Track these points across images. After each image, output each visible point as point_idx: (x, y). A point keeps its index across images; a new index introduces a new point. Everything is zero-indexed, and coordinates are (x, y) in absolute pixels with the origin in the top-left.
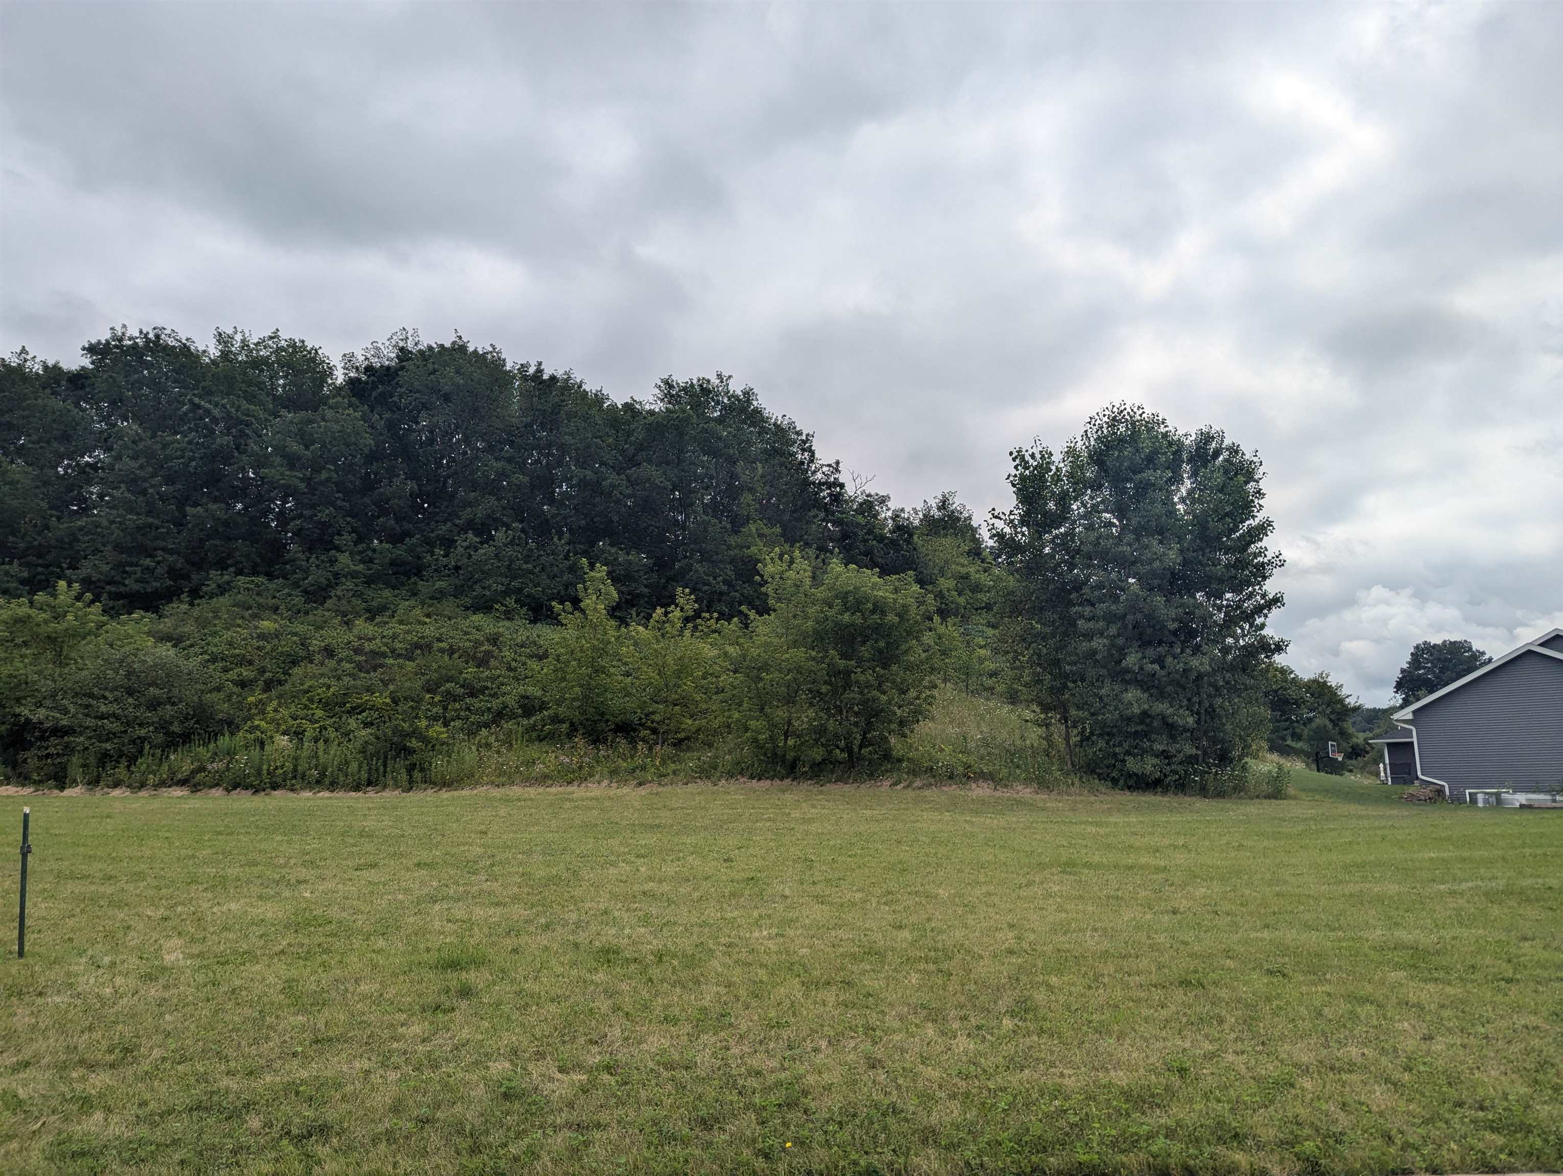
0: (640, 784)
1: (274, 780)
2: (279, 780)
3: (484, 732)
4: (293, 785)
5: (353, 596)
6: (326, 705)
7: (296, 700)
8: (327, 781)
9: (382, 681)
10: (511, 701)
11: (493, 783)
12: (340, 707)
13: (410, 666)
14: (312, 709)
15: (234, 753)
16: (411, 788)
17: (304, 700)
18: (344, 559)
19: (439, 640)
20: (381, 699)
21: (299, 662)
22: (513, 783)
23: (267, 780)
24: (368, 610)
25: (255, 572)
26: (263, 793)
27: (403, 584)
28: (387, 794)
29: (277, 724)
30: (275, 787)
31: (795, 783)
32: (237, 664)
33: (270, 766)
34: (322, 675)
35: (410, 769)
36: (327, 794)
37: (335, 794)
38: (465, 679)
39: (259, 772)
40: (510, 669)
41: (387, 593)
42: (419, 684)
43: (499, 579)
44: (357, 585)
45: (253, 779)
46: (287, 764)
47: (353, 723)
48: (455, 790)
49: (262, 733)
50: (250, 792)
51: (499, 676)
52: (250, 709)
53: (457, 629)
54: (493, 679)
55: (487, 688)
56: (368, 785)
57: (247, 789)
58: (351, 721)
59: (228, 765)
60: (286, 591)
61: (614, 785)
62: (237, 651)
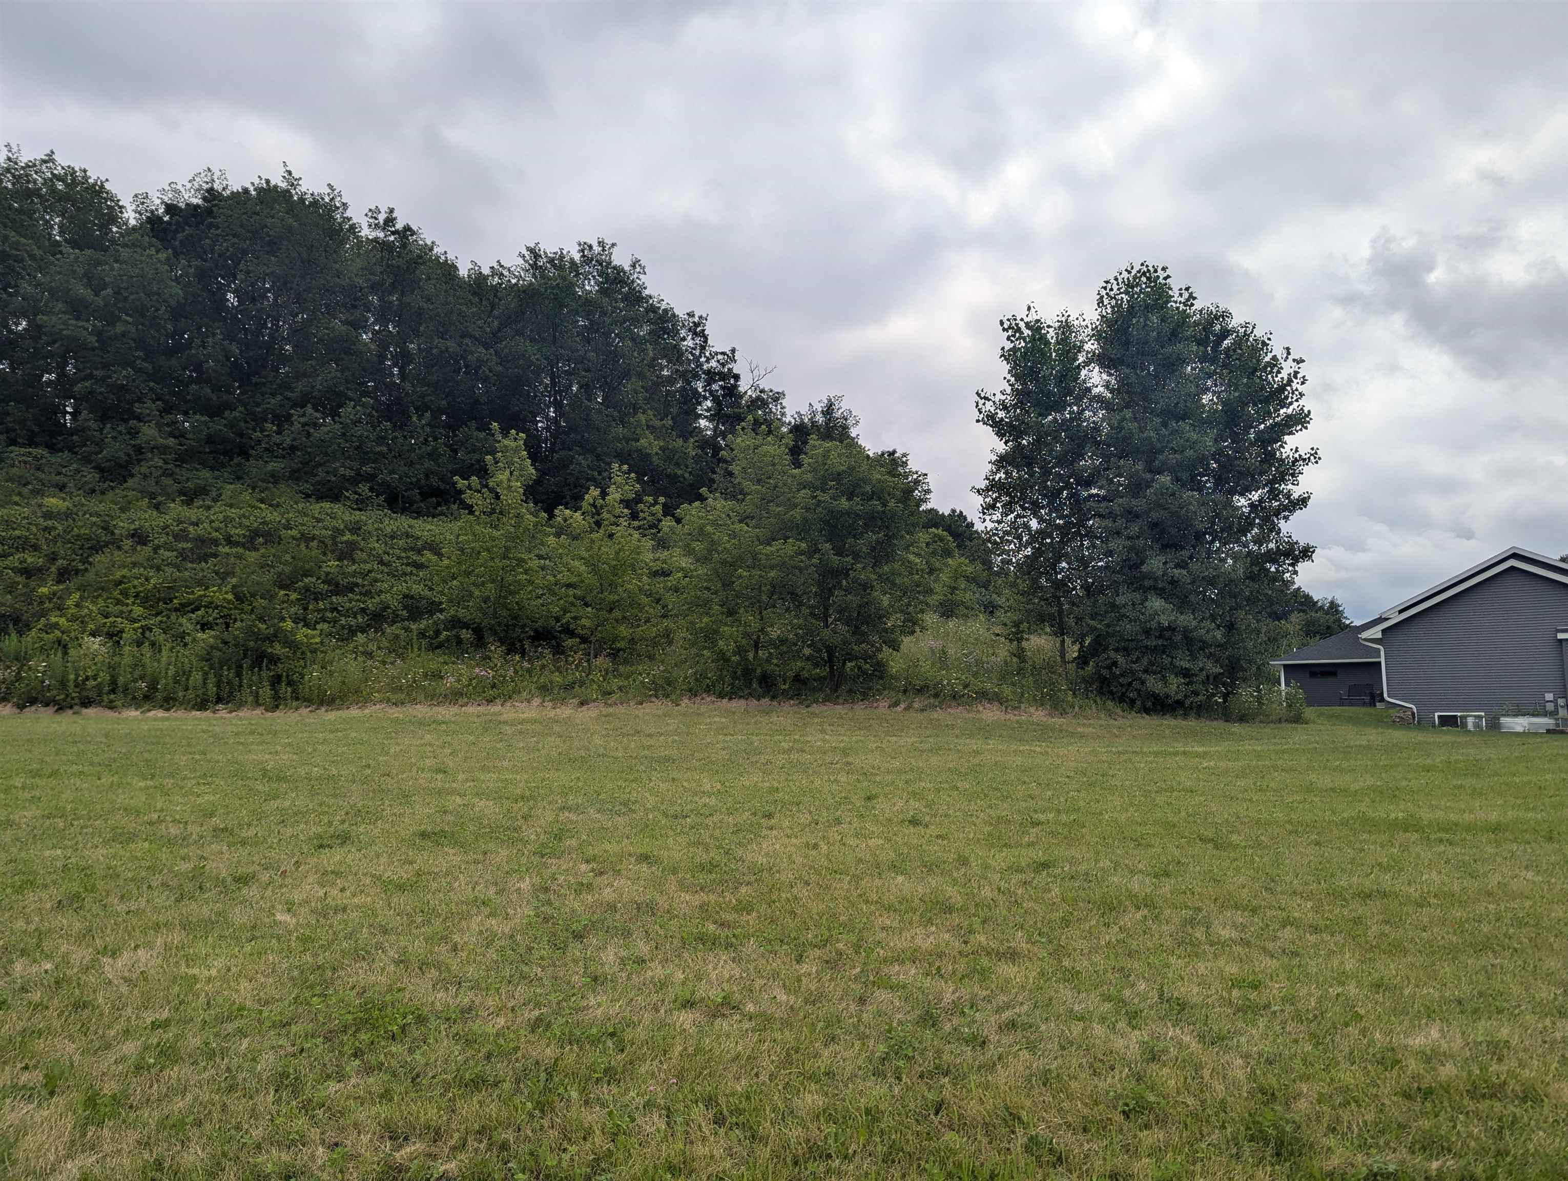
0: (582, 704)
1: (84, 693)
2: (93, 694)
3: (361, 638)
4: (111, 701)
5: (163, 475)
6: (145, 599)
7: (105, 595)
8: (159, 696)
9: (217, 573)
10: (392, 600)
11: (388, 701)
12: (166, 603)
13: (252, 556)
14: (127, 605)
15: (25, 658)
16: (277, 707)
17: (116, 593)
18: (149, 432)
19: (288, 527)
20: (221, 594)
21: (101, 548)
22: (414, 701)
23: (74, 695)
24: (182, 493)
25: (31, 443)
26: (70, 712)
27: (223, 466)
28: (244, 713)
29: (82, 622)
30: (86, 703)
31: (775, 703)
32: (17, 548)
33: (77, 676)
34: (134, 564)
35: (276, 681)
36: (160, 713)
37: (172, 714)
38: (328, 574)
39: (63, 684)
40: (381, 562)
41: (206, 474)
42: (267, 578)
43: (348, 463)
44: (166, 463)
45: (55, 692)
46: (101, 674)
47: (186, 623)
48: (338, 709)
49: (63, 633)
50: (51, 710)
51: (370, 571)
52: (42, 603)
53: (306, 515)
54: (365, 575)
55: (357, 585)
56: (217, 703)
57: (47, 705)
58: (184, 621)
59: (19, 673)
60: (75, 466)
61: (549, 704)
62: (17, 533)
